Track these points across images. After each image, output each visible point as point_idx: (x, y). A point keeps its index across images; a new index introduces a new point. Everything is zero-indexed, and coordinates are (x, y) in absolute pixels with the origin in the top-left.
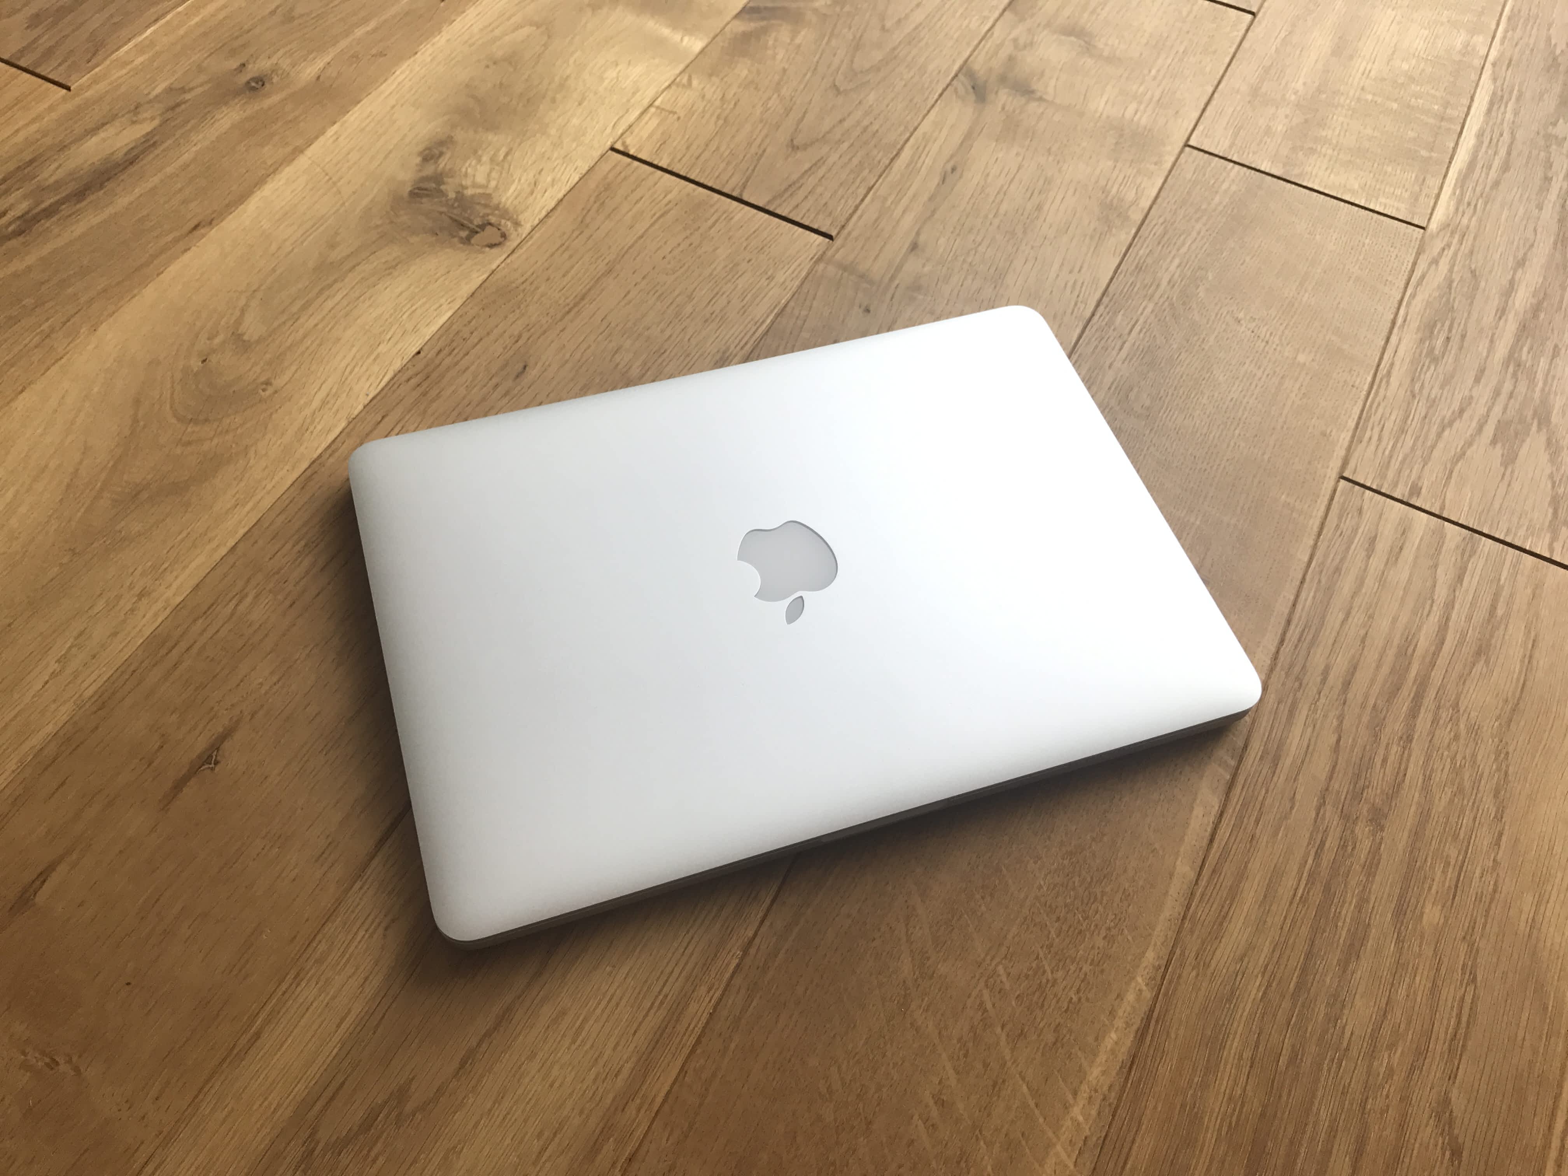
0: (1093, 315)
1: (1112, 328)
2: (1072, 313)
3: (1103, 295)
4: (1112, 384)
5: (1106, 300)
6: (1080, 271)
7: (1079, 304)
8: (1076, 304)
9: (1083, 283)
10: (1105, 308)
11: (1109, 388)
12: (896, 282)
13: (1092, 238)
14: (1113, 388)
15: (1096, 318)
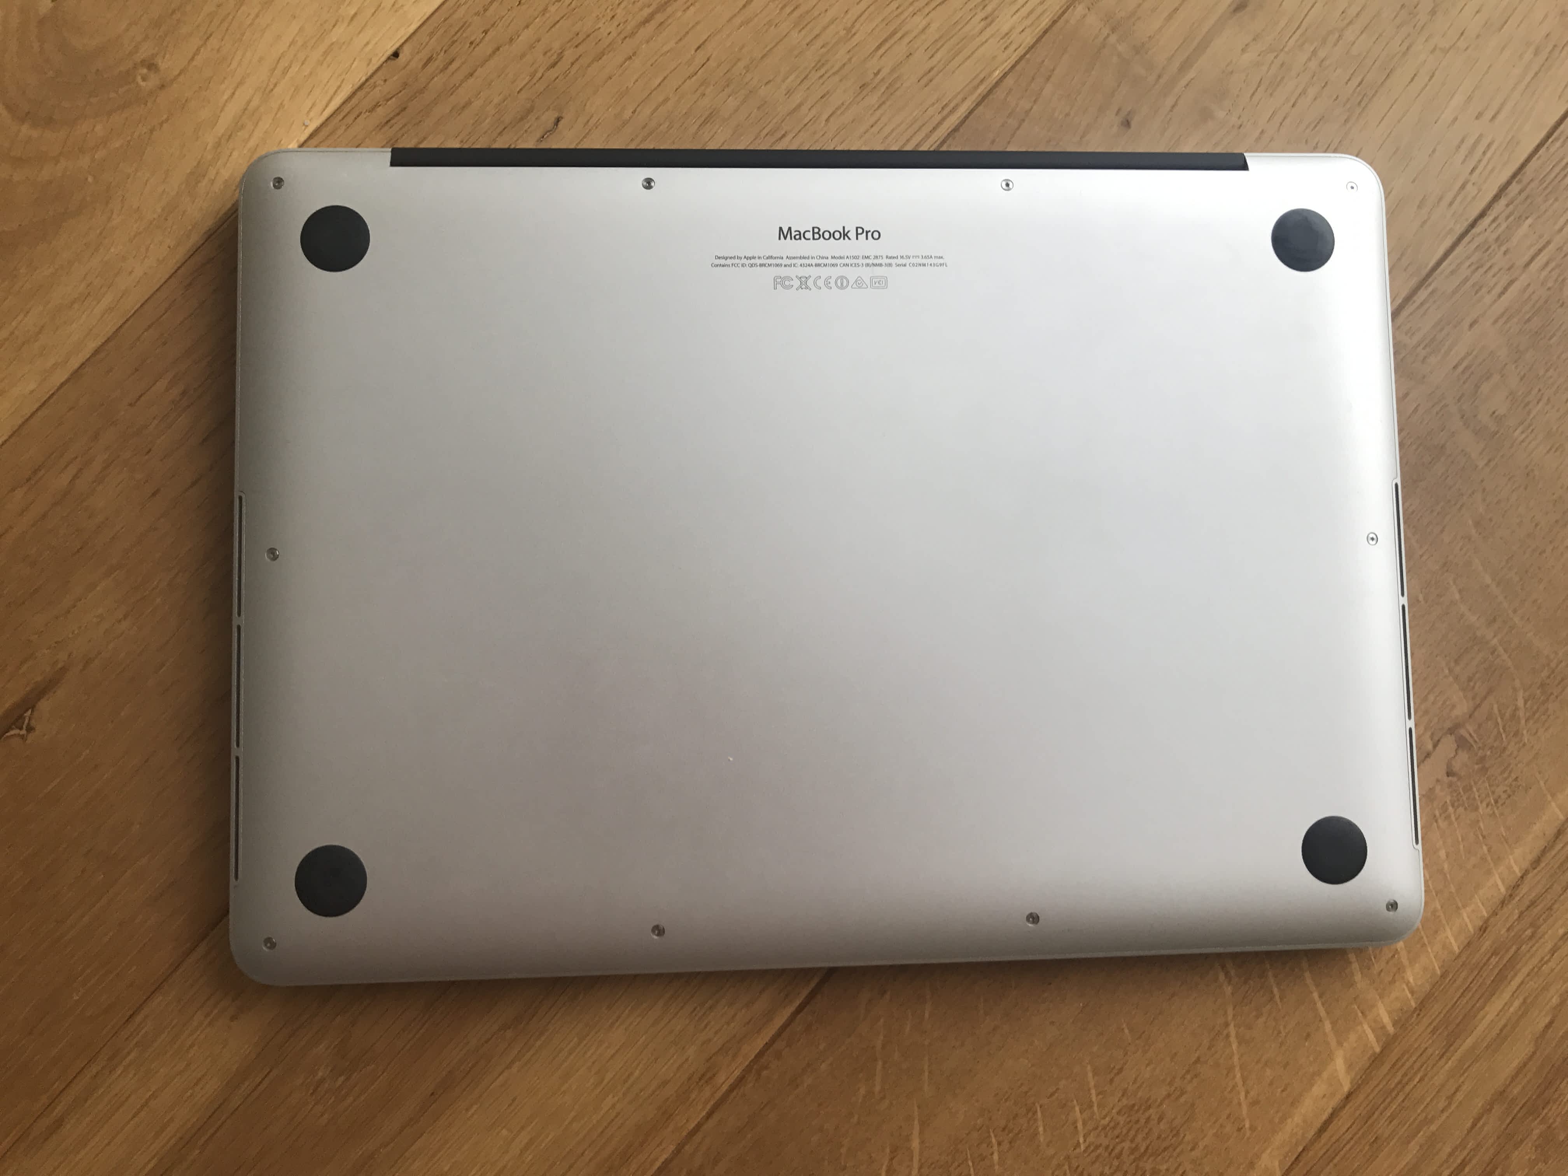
0: (1482, 215)
1: (1503, 249)
2: (1451, 204)
3: (1514, 176)
4: (1463, 359)
5: (1514, 188)
6: (1494, 117)
7: (1469, 186)
8: (1463, 187)
9: (1489, 146)
10: (1507, 205)
11: (1455, 367)
12: (1192, 74)
13: (1536, 53)
14: (1460, 369)
15: (1487, 220)
